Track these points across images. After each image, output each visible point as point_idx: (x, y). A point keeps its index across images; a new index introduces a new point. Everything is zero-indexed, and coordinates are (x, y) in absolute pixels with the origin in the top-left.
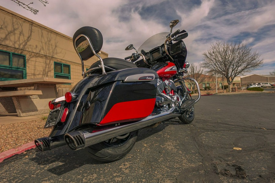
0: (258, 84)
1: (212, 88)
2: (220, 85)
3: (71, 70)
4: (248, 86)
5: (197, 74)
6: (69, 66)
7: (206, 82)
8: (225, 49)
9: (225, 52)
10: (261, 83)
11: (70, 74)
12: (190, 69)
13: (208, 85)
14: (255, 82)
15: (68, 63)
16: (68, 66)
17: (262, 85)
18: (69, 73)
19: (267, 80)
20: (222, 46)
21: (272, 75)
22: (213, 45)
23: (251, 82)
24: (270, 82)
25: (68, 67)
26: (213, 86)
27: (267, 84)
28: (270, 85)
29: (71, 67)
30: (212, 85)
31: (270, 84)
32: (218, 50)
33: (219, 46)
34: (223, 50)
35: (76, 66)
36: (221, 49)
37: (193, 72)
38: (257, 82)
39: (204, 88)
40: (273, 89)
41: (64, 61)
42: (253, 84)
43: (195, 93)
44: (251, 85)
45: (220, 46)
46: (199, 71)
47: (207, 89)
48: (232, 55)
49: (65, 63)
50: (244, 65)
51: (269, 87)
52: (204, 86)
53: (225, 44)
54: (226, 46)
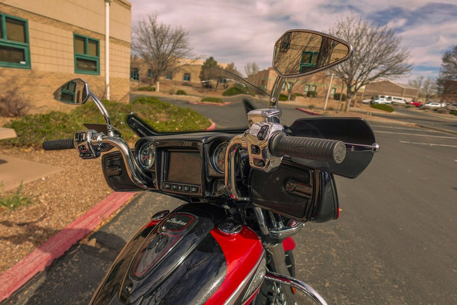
0: (388, 98)
1: (319, 94)
2: (333, 92)
3: (31, 33)
4: (373, 98)
6: (25, 22)
7: (312, 83)
8: (360, 32)
9: (359, 37)
10: (393, 97)
11: (28, 43)
13: (313, 89)
14: (384, 93)
15: (21, 16)
16: (23, 24)
17: (393, 100)
18: (26, 39)
19: (402, 93)
20: (356, 25)
21: (411, 85)
22: (340, 21)
23: (379, 92)
24: (405, 97)
25: (21, 25)
26: (321, 92)
27: (401, 99)
28: (404, 102)
29: (31, 25)
30: (320, 90)
31: (405, 100)
32: (347, 31)
33: (350, 24)
34: (355, 32)
35: (45, 25)
36: (353, 31)
38: (387, 93)
39: (306, 93)
40: (406, 109)
41: (9, 8)
42: (381, 97)
43: (291, 99)
44: (377, 98)
45: (352, 24)
47: (311, 96)
48: (367, 47)
49: (12, 15)
50: (381, 68)
51: (403, 105)
52: (307, 90)
53: (362, 23)
54: (362, 27)
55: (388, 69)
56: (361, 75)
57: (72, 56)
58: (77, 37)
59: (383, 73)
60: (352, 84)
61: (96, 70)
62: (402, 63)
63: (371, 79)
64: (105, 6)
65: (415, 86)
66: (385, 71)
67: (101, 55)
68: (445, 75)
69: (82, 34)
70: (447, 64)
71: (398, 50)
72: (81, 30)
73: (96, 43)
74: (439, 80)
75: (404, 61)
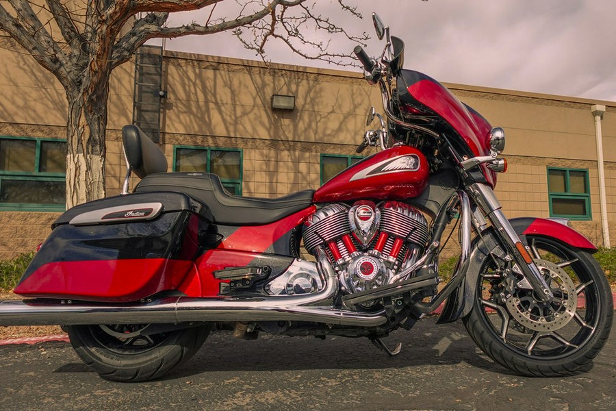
57: (546, 197)
58: (552, 171)
61: (584, 213)
64: (595, 121)
67: (592, 190)
69: (560, 165)
72: (558, 161)
73: (583, 174)
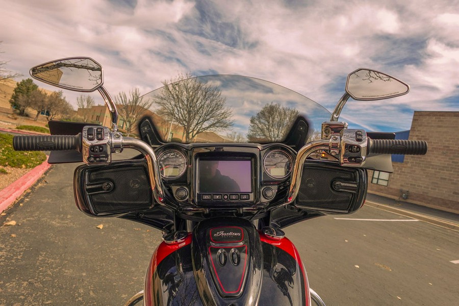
5: (141, 107)
12: (132, 96)
21: (228, 137)
37: (136, 103)
46: (145, 105)
50: (212, 121)
55: (218, 122)
56: (197, 124)
59: (213, 125)
60: (190, 131)
62: (227, 119)
63: (204, 129)
65: (231, 138)
66: (215, 123)
68: (252, 132)
70: (253, 125)
71: (224, 108)
74: (248, 135)
75: (228, 118)
